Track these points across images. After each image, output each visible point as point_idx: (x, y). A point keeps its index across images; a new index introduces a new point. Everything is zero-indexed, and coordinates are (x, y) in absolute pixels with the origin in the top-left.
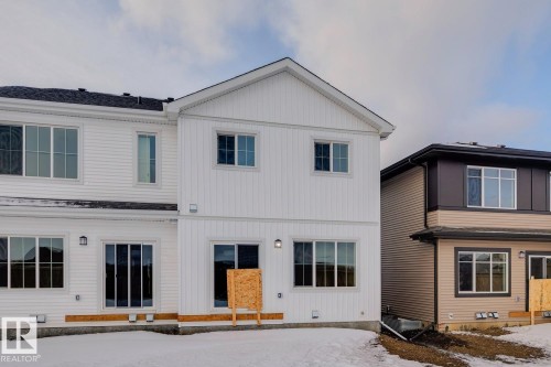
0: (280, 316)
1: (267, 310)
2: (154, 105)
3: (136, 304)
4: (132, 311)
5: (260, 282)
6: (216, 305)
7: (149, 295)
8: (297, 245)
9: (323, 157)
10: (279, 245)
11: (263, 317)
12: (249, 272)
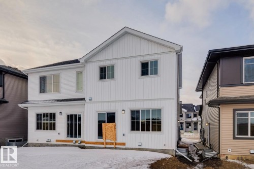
0: (124, 144)
1: (118, 141)
2: (77, 61)
3: (76, 137)
4: (74, 139)
5: (115, 129)
6: (98, 138)
7: (80, 134)
8: (133, 112)
9: (146, 69)
10: (123, 112)
11: (116, 144)
12: (111, 124)
